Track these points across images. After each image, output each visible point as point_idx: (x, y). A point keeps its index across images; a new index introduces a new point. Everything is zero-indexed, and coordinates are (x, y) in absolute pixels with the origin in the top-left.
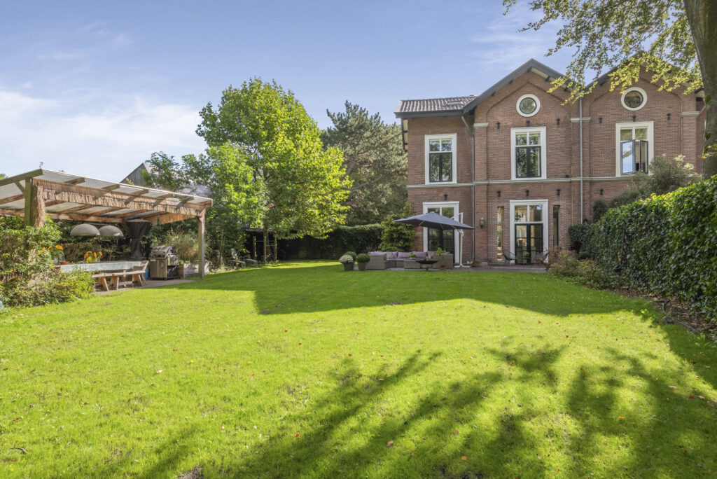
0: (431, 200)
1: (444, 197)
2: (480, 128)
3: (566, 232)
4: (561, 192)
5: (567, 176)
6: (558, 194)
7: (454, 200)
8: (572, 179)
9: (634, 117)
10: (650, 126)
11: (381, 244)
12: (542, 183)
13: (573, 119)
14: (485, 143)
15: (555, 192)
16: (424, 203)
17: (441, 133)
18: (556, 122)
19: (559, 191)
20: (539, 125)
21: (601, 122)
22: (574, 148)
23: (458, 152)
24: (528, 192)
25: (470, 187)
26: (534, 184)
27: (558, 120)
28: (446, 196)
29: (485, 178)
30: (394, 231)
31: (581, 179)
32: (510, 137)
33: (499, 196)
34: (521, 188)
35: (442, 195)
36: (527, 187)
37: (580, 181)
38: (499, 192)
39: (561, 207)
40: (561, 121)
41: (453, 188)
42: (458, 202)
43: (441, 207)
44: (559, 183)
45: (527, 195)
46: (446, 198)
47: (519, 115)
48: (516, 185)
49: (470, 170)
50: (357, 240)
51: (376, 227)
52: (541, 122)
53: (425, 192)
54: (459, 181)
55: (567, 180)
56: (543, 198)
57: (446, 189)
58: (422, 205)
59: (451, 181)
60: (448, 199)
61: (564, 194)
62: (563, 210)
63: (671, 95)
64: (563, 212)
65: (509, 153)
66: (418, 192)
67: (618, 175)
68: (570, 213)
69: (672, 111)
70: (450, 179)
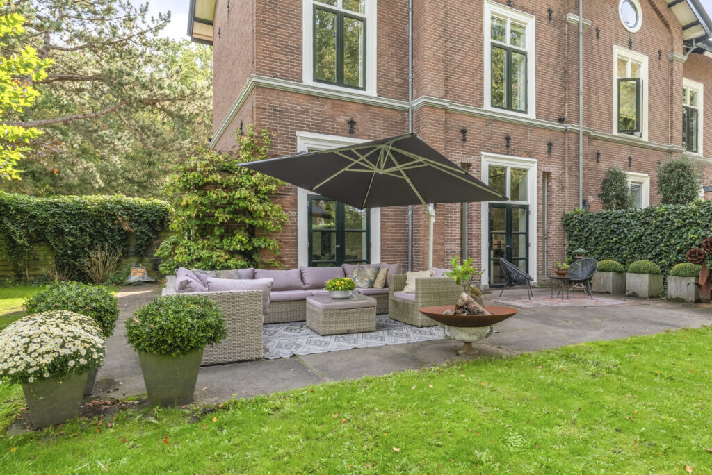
0: (317, 128)
1: (347, 127)
3: (558, 223)
4: (553, 148)
5: (561, 120)
6: (549, 152)
8: (569, 127)
9: (630, 42)
10: (644, 60)
11: (166, 244)
12: (529, 126)
13: (572, 17)
14: (442, 13)
15: (545, 147)
16: (299, 134)
18: (547, 14)
19: (550, 145)
20: (524, 9)
21: (598, 37)
22: (572, 69)
23: (380, 22)
24: (508, 139)
25: (403, 111)
26: (517, 125)
27: (550, 11)
28: (352, 123)
29: (442, 93)
30: (214, 205)
31: (580, 128)
32: (481, 16)
33: (464, 140)
34: (500, 130)
35: (342, 119)
36: (508, 129)
37: (578, 133)
38: (464, 132)
39: (554, 177)
40: (554, 14)
41: (367, 105)
44: (551, 130)
45: (508, 146)
46: (351, 129)
48: (492, 120)
49: (402, 73)
50: (60, 232)
51: (119, 202)
52: (528, 4)
53: (302, 103)
54: (381, 93)
55: (562, 127)
56: (530, 154)
57: (352, 106)
58: (294, 139)
59: (364, 88)
60: (356, 132)
61: (556, 151)
62: (553, 181)
63: (662, 25)
64: (554, 186)
65: (480, 51)
66: (284, 102)
67: (615, 132)
68: (563, 188)
69: (661, 48)
70: (361, 85)
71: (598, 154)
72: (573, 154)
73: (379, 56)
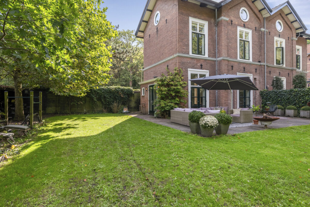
0: (193, 67)
1: (200, 66)
2: (225, 21)
3: (259, 94)
5: (259, 62)
6: (256, 72)
7: (206, 69)
8: (262, 64)
9: (279, 35)
10: (284, 41)
12: (250, 64)
13: (262, 29)
15: (254, 70)
16: (189, 69)
17: (199, 18)
18: (255, 29)
19: (256, 69)
20: (248, 28)
21: (270, 35)
22: (262, 45)
23: (209, 35)
24: (244, 68)
25: (215, 61)
26: (247, 64)
27: (256, 28)
28: (201, 65)
29: (227, 56)
31: (265, 64)
32: (237, 32)
33: (232, 69)
34: (242, 66)
35: (199, 64)
36: (244, 65)
37: (265, 65)
38: (232, 67)
39: (257, 79)
40: (257, 29)
41: (205, 60)
42: (208, 71)
43: (199, 73)
44: (256, 65)
45: (244, 71)
46: (201, 67)
47: (241, 19)
48: (240, 63)
49: (214, 50)
52: (249, 27)
53: (189, 60)
54: (209, 56)
55: (259, 64)
56: (250, 73)
57: (202, 61)
58: (187, 71)
59: (204, 55)
60: (203, 68)
61: (258, 72)
62: (257, 81)
63: (289, 29)
64: (257, 82)
65: (237, 42)
66: (185, 60)
67: (275, 64)
68: (260, 83)
69: (289, 36)
70: (203, 54)
71: (270, 72)
72: (263, 72)
73: (208, 45)
